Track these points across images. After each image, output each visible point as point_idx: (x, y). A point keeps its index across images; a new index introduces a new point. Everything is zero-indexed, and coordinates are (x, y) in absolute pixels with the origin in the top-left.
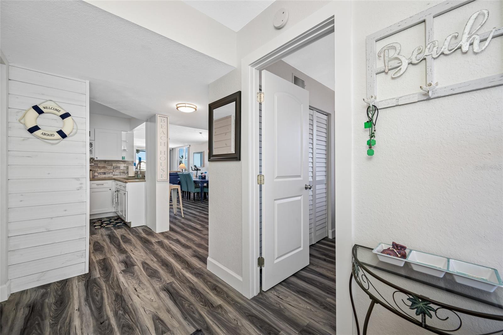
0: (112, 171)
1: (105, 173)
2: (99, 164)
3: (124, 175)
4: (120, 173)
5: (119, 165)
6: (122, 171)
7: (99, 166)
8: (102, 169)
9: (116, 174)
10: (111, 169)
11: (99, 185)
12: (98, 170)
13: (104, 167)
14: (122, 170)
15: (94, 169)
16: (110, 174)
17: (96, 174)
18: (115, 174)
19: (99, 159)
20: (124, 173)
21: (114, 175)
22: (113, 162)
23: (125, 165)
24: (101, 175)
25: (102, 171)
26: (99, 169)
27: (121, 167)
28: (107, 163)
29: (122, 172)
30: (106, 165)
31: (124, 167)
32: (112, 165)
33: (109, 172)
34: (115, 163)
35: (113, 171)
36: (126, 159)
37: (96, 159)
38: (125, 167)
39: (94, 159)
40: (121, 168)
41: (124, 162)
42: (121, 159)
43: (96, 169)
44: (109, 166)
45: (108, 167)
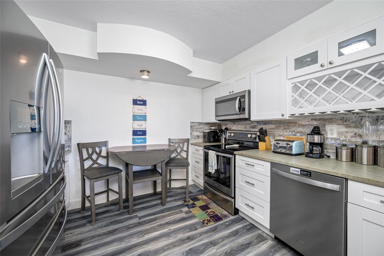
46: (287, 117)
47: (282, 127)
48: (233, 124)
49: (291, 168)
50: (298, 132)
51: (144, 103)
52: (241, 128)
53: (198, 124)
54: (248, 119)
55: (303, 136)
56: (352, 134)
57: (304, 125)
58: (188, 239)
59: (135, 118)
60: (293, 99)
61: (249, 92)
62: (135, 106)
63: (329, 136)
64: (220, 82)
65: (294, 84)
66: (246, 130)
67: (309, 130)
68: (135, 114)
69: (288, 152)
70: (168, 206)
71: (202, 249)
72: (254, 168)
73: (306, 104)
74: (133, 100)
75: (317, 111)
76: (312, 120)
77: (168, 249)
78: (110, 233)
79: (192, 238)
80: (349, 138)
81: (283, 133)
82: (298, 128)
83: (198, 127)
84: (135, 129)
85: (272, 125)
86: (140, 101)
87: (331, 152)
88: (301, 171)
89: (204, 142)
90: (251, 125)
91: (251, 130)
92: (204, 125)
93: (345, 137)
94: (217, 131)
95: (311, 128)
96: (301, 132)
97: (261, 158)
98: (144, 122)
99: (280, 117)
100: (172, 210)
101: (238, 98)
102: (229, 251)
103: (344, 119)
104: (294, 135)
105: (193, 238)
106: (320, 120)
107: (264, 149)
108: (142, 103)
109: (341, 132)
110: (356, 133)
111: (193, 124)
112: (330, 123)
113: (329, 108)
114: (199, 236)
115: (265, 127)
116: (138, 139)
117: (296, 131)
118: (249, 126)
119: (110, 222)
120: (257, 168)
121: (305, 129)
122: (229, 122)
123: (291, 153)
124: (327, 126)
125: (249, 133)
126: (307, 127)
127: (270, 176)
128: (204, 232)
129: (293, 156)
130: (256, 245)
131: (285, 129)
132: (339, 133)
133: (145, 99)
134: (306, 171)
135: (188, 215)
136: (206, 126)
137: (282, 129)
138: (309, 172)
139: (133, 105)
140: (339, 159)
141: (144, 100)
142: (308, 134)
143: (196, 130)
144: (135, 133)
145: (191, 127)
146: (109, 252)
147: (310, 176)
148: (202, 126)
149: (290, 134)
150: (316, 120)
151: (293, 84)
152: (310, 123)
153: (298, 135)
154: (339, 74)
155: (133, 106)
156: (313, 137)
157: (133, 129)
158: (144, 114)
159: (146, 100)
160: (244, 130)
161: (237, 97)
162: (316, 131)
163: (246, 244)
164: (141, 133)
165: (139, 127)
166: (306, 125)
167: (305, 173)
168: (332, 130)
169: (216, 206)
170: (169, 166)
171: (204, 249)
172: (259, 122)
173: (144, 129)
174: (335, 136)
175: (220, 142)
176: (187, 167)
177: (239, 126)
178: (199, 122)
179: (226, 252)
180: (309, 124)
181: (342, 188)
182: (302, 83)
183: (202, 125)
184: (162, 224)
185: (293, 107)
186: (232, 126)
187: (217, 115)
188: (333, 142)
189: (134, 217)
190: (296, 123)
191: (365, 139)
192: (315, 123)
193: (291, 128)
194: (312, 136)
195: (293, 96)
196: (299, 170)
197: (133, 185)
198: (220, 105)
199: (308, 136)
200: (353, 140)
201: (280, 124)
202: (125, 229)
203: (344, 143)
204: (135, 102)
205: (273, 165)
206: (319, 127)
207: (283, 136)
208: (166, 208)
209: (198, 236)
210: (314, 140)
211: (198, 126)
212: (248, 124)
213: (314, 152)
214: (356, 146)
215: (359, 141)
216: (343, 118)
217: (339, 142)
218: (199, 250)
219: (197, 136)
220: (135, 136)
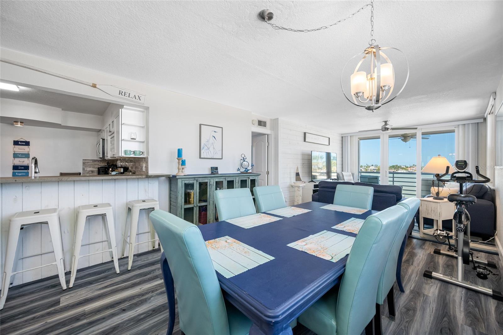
51: (27, 144)
59: (16, 156)
62: (16, 146)
68: (15, 153)
74: (14, 141)
83: (92, 163)
84: (15, 165)
86: (21, 142)
92: (100, 161)
98: (27, 159)
108: (24, 144)
111: (87, 161)
116: (18, 173)
133: (28, 141)
136: (102, 163)
139: (14, 145)
141: (26, 141)
143: (89, 166)
144: (15, 168)
148: (96, 163)
155: (14, 146)
157: (13, 165)
158: (27, 153)
164: (23, 168)
165: (22, 163)
173: (27, 165)
178: (93, 160)
204: (16, 143)
211: (91, 163)
219: (91, 171)
220: (15, 170)
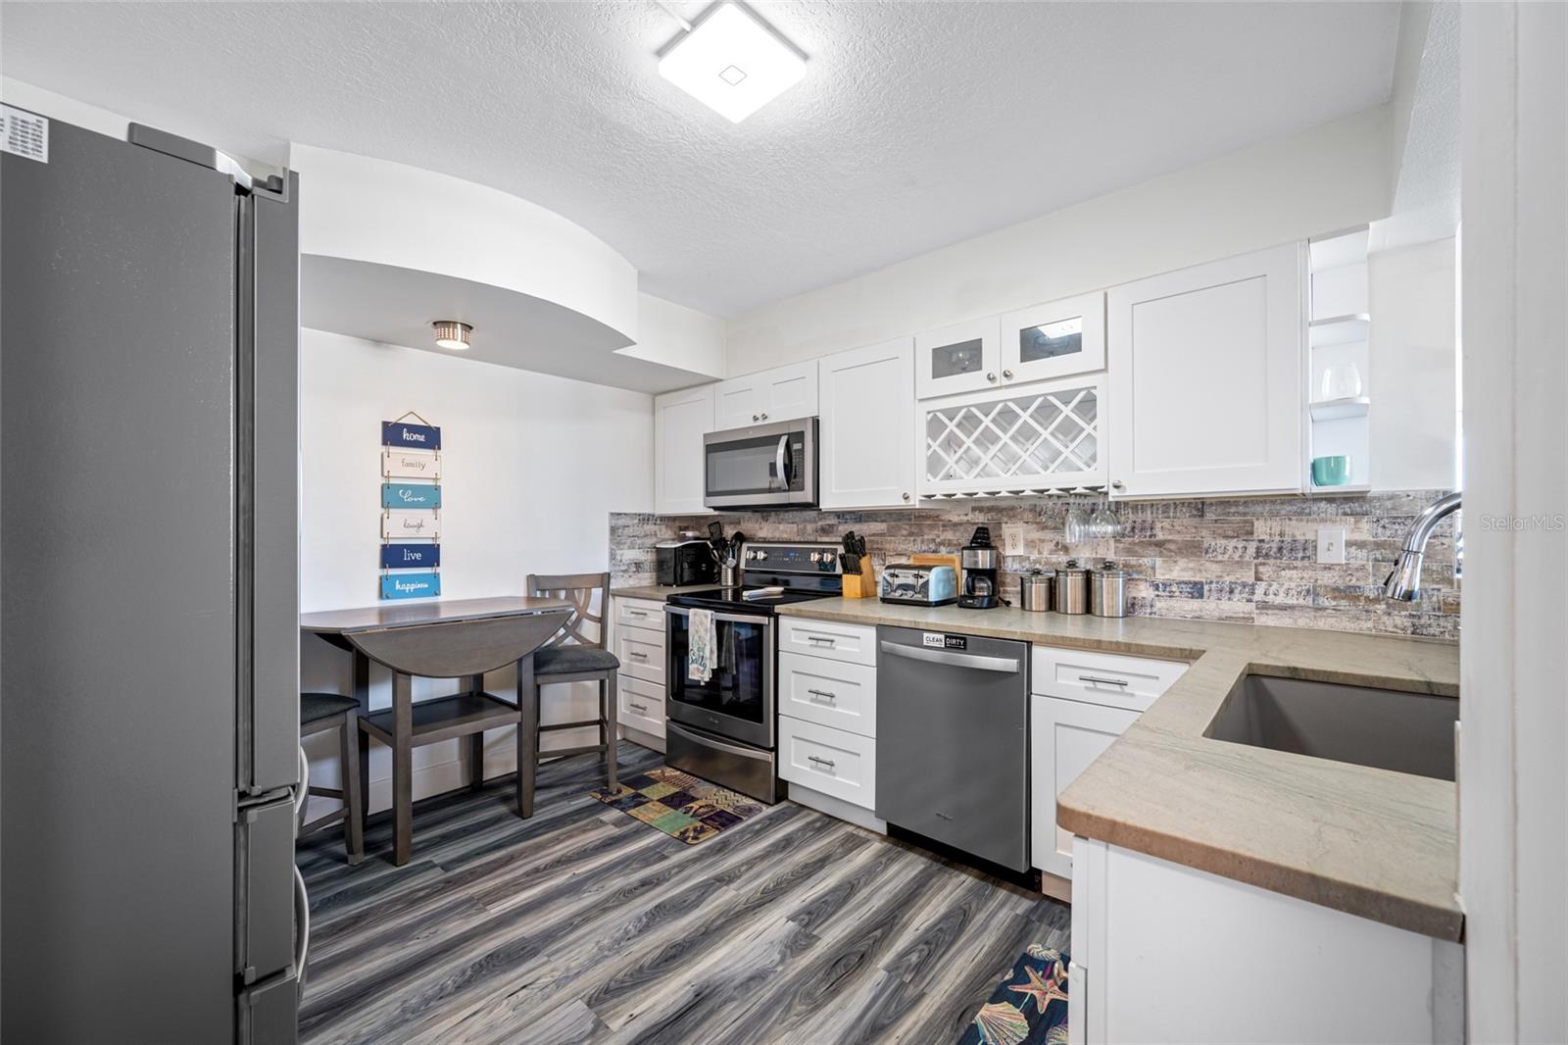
0: (1249, 577)
1: (1202, 583)
2: (1158, 525)
3: (1353, 611)
4: (1313, 592)
5: (1300, 530)
6: (1327, 579)
7: (1160, 536)
8: (1182, 562)
9: (1280, 600)
10: (1240, 563)
11: (1100, 686)
12: (1153, 568)
13: (1193, 549)
14: (1328, 568)
15: (1133, 561)
16: (1236, 596)
17: (1144, 592)
18: (1270, 598)
19: (1134, 490)
20: (1350, 593)
21: (1264, 606)
22: (1258, 509)
23: (1365, 531)
24: (1172, 602)
25: (1180, 570)
26: (1159, 561)
27: (1322, 545)
28: (1210, 516)
29: (1336, 589)
30: (1204, 533)
31: (1349, 544)
32: (1252, 533)
33: (1228, 579)
34: (1273, 515)
35: (1258, 579)
36: (1354, 479)
37: (1114, 495)
38: (1361, 545)
39: (1106, 494)
40: (1323, 558)
41: (1353, 503)
42: (1300, 482)
43: (1146, 561)
44: (1226, 537)
45: (1224, 542)
46: (915, 502)
47: (905, 529)
48: (760, 520)
49: (926, 635)
50: (942, 543)
51: (431, 438)
52: (786, 532)
53: (636, 521)
54: (814, 506)
55: (953, 552)
56: (1052, 546)
57: (955, 525)
58: (643, 885)
59: (392, 496)
60: (930, 452)
61: (816, 422)
62: (394, 450)
63: (1009, 551)
64: (721, 380)
65: (931, 415)
66: (802, 540)
67: (966, 538)
68: (392, 481)
69: (918, 597)
70: (540, 816)
71: (693, 899)
72: (834, 649)
73: (958, 470)
74: (385, 424)
75: (981, 487)
76: (974, 509)
77: (586, 921)
78: (341, 930)
79: (655, 881)
80: (1045, 554)
81: (905, 547)
82: (943, 531)
83: (639, 531)
84: (391, 542)
85: (879, 524)
86: (412, 429)
87: (1011, 592)
88: (946, 637)
89: (659, 584)
90: (820, 523)
91: (819, 539)
92: (658, 522)
93: (1040, 553)
94: (706, 544)
95: (972, 531)
96: (949, 544)
97: (854, 616)
98: (431, 511)
99: (900, 503)
100: (564, 825)
101: (784, 439)
102: (771, 886)
103: (1038, 509)
104: (933, 552)
105: (658, 879)
106: (990, 509)
107: (856, 594)
108: (422, 438)
109: (1032, 541)
110: (1058, 543)
111: (621, 522)
112: (1010, 517)
113: (1004, 483)
114: (677, 873)
115: (859, 529)
116: (404, 579)
117: (938, 540)
118: (814, 526)
119: (322, 901)
120: (843, 647)
121: (958, 534)
122: (749, 514)
123: (925, 600)
124: (1004, 525)
125: (814, 550)
126: (962, 528)
127: (875, 664)
128: (691, 860)
129: (929, 606)
130: (841, 858)
131: (911, 534)
132: (1030, 544)
133: (433, 425)
134: (956, 638)
135: (625, 829)
136: (667, 526)
137: (903, 536)
138: (961, 638)
139: (384, 443)
140: (1027, 607)
141: (430, 427)
142: (964, 548)
143: (629, 541)
144: (392, 555)
145: (613, 530)
146: (366, 976)
147: (965, 648)
148: (649, 528)
149: (924, 548)
150: (981, 510)
151: (929, 413)
152: (969, 518)
153: (943, 550)
154: (1024, 403)
155: (384, 449)
156: (976, 556)
157: (383, 543)
158: (431, 483)
159: (438, 429)
160: (797, 539)
161: (781, 435)
162: (982, 539)
163: (815, 863)
164: (418, 556)
165: (412, 532)
166: (961, 524)
167: (954, 641)
168: (1013, 537)
169: (715, 789)
170: (545, 674)
171: (699, 897)
172: (840, 515)
173: (430, 542)
174: (1020, 551)
175: (720, 581)
176: (612, 671)
177: (781, 527)
178: (640, 515)
179: (764, 889)
180: (968, 522)
181: (1021, 664)
182: (951, 414)
183: (650, 522)
184: (543, 866)
185: (929, 476)
186: (757, 526)
187: (710, 490)
188: (1016, 566)
189: (422, 868)
190: (937, 517)
191: (1073, 556)
192: (980, 518)
193: (926, 531)
194: (972, 552)
195: (929, 446)
196: (942, 637)
197: (413, 750)
198: (719, 457)
199: (965, 552)
200: (1054, 558)
201: (899, 520)
202: (398, 907)
203: (1038, 566)
204: (393, 434)
205: (883, 630)
206: (987, 529)
207: (905, 555)
208: (539, 823)
209: (673, 871)
210: (976, 562)
211: (636, 528)
212: (810, 522)
213: (977, 593)
214: (1057, 572)
215: (1062, 559)
216: (1035, 505)
217: (1027, 565)
218: (685, 901)
219: (635, 563)
220: (392, 566)
